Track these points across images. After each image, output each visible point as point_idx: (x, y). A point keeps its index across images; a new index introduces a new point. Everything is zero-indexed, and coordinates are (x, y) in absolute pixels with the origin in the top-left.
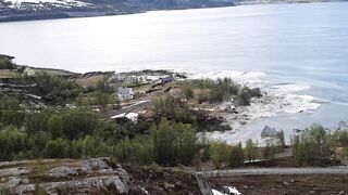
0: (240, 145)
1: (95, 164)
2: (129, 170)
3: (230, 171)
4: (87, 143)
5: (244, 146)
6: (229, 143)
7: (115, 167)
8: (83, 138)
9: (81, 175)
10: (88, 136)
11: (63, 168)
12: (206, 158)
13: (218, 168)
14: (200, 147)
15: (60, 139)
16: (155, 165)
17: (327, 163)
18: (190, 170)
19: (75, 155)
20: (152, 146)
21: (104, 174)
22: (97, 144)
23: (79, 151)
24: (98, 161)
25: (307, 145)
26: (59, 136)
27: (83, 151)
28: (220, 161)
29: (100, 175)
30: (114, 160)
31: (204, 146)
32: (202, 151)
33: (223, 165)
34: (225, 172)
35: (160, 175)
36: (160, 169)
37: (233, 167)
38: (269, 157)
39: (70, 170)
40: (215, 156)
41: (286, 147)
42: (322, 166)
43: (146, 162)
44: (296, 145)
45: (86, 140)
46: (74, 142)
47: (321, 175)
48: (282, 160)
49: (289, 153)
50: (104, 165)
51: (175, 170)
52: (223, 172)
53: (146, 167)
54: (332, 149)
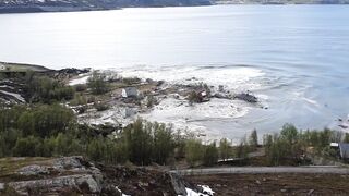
0: (214, 144)
1: (68, 162)
2: (103, 169)
3: (204, 170)
4: (60, 141)
5: (218, 145)
6: (203, 143)
7: (87, 166)
8: (56, 136)
9: (53, 174)
10: (60, 134)
11: (34, 166)
12: (180, 157)
13: (192, 167)
14: (174, 146)
15: (32, 137)
16: (129, 164)
17: (298, 163)
18: (164, 169)
19: (46, 153)
20: (126, 144)
21: (77, 173)
22: (69, 143)
23: (52, 150)
24: (70, 160)
25: (279, 145)
26: (30, 134)
27: (56, 149)
28: (195, 160)
29: (73, 173)
30: (87, 158)
31: (178, 145)
32: (176, 150)
33: (197, 164)
34: (198, 170)
35: (134, 174)
36: (133, 167)
37: (206, 166)
38: (243, 155)
39: (42, 169)
40: (189, 155)
41: (260, 146)
42: (293, 165)
43: (119, 159)
44: (269, 144)
45: (58, 138)
46: (46, 139)
47: (292, 174)
48: (255, 158)
49: (261, 153)
50: (77, 163)
51: (150, 168)
52: (196, 171)
53: (119, 166)
54: (303, 148)
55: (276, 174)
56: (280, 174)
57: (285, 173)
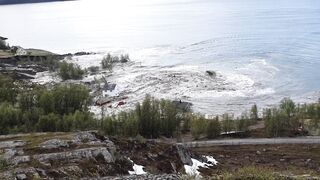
0: (217, 118)
1: (85, 136)
2: (116, 142)
3: (208, 142)
4: (77, 118)
5: (220, 119)
6: (206, 117)
7: (102, 139)
8: (73, 112)
9: (72, 147)
10: (77, 111)
11: (55, 140)
12: (186, 131)
13: (196, 139)
14: (180, 120)
15: (52, 114)
16: (139, 137)
17: (296, 134)
18: (173, 142)
19: (66, 128)
21: (93, 146)
23: (70, 125)
24: (87, 134)
25: (278, 118)
26: (50, 111)
27: (74, 124)
28: (199, 133)
29: (89, 146)
30: (102, 133)
32: (182, 124)
33: (202, 136)
34: (203, 142)
35: (144, 146)
36: (143, 140)
37: (210, 138)
38: (244, 128)
39: (62, 143)
40: (194, 128)
41: (259, 119)
42: (291, 137)
43: (131, 133)
44: (268, 118)
45: (76, 114)
46: (65, 116)
47: (291, 144)
48: (256, 131)
49: (261, 125)
50: (93, 137)
51: (158, 141)
52: (201, 143)
53: (131, 139)
54: (300, 121)
55: (275, 145)
56: (279, 145)
57: (283, 144)
